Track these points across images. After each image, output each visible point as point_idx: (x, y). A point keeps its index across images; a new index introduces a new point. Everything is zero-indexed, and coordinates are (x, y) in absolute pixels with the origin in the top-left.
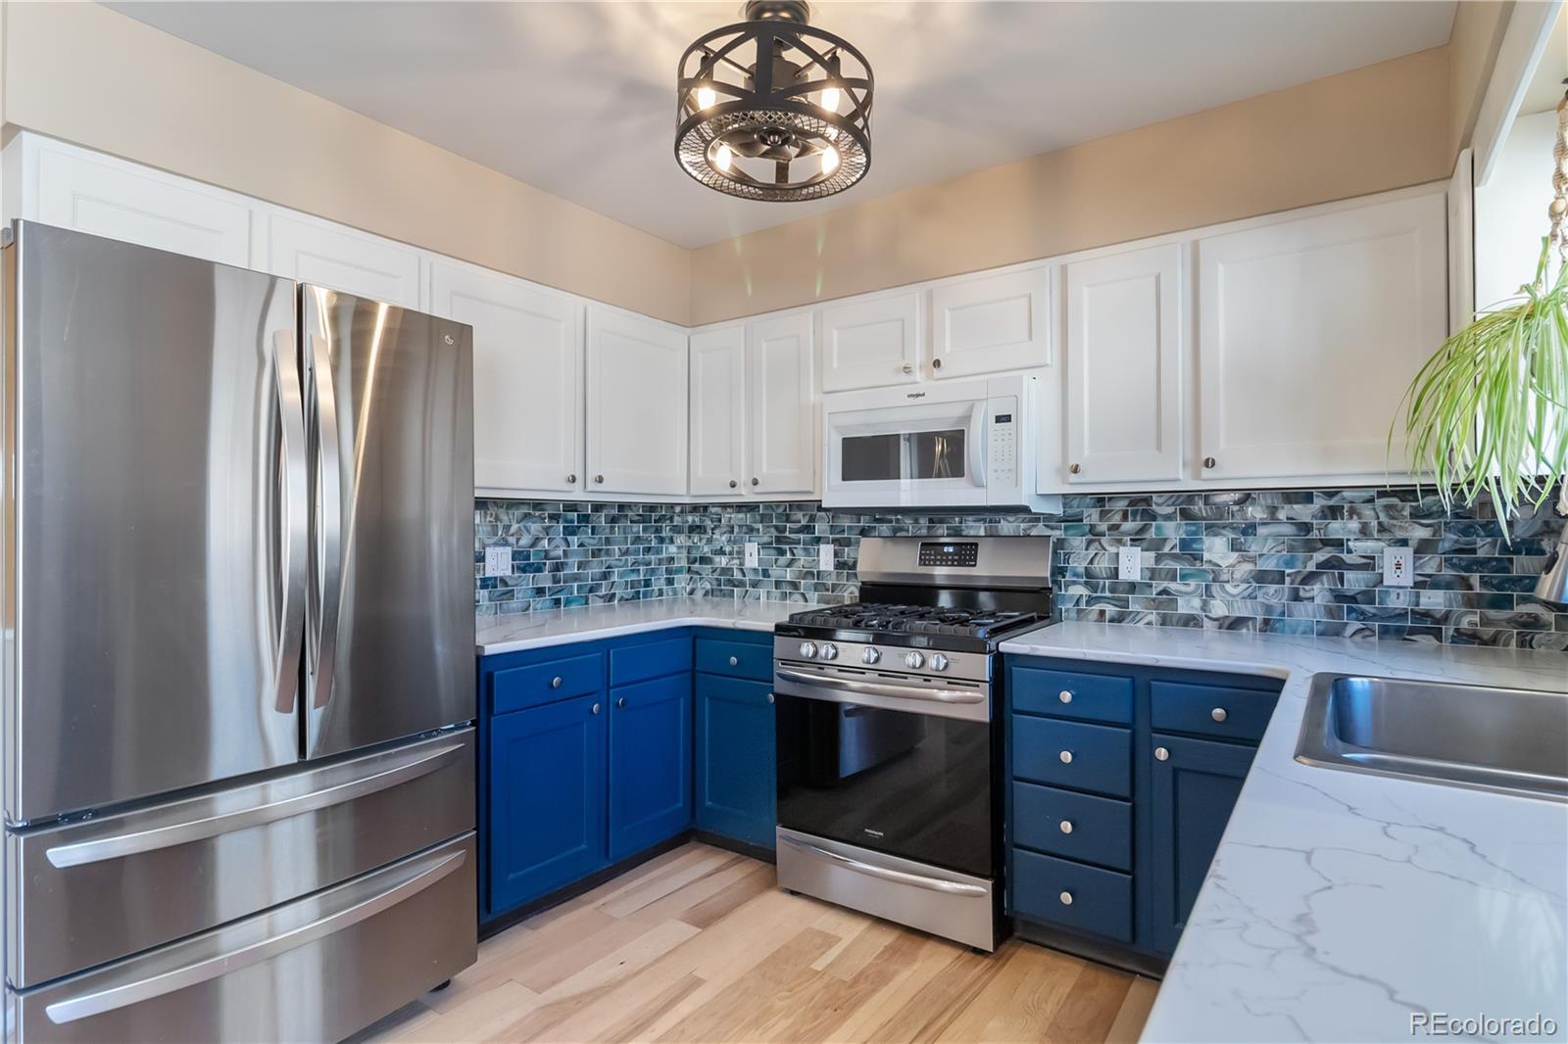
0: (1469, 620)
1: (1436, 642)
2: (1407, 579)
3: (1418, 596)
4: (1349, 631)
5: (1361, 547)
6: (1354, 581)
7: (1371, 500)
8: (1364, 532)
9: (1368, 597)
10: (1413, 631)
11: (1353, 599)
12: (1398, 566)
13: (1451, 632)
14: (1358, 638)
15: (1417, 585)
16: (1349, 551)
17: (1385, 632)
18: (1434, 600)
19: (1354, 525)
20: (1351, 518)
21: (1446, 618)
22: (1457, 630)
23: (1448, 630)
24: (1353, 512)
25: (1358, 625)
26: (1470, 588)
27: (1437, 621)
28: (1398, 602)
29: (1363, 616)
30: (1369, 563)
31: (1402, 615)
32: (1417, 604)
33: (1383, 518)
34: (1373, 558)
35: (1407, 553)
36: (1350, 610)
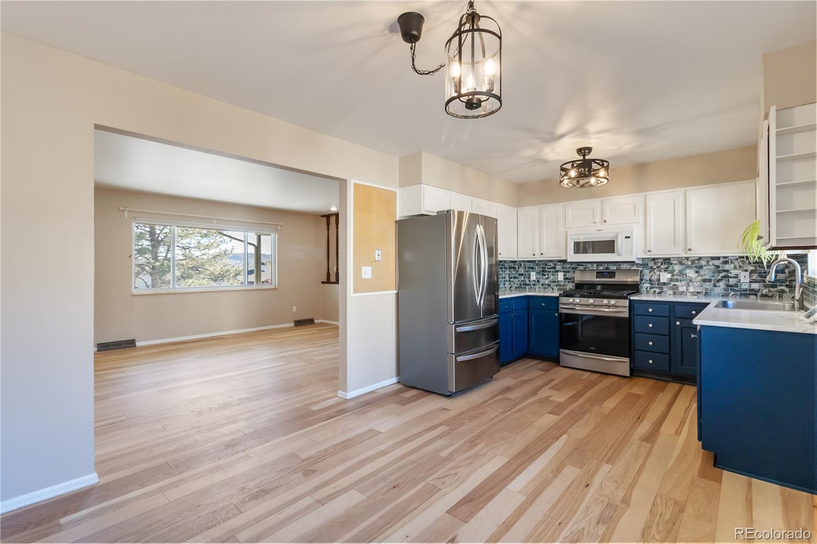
0: (765, 291)
1: (756, 297)
2: (748, 280)
3: (750, 285)
4: (731, 295)
5: (734, 272)
6: (732, 281)
7: (737, 259)
8: (735, 268)
9: (736, 285)
10: (749, 294)
11: (732, 286)
12: (745, 277)
13: (760, 294)
14: (733, 297)
15: (750, 282)
16: (731, 273)
17: (741, 295)
18: (755, 286)
19: (732, 266)
20: (731, 264)
21: (758, 291)
22: (762, 294)
23: (759, 294)
24: (732, 262)
25: (733, 293)
26: (765, 282)
27: (756, 292)
28: (745, 287)
29: (735, 291)
30: (736, 276)
31: (746, 290)
32: (750, 287)
33: (740, 264)
34: (737, 275)
35: (748, 273)
36: (731, 289)
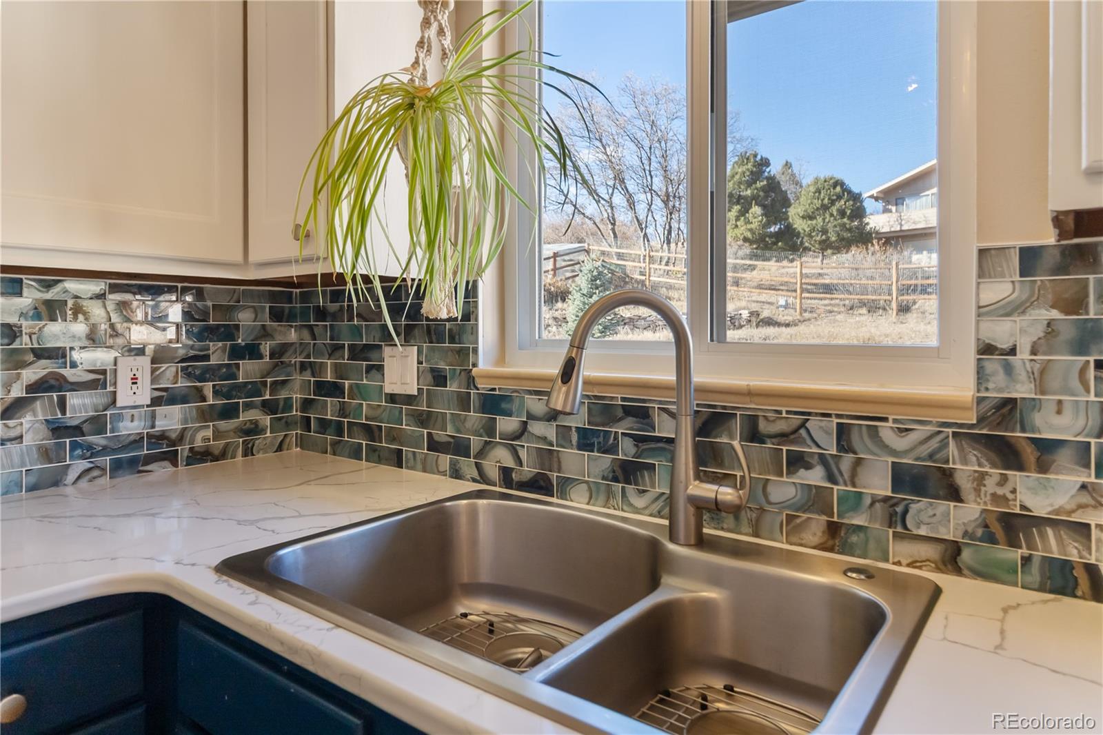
0: (203, 436)
1: (171, 469)
2: (144, 395)
3: (153, 416)
4: (72, 476)
5: (88, 358)
6: (80, 405)
7: (101, 296)
8: (93, 339)
9: (97, 423)
10: (149, 460)
11: (77, 430)
12: (134, 381)
13: (186, 453)
14: (83, 484)
15: (156, 402)
16: (74, 365)
17: (117, 467)
18: (171, 419)
19: (80, 328)
20: (75, 318)
21: (181, 438)
22: (191, 449)
23: (183, 450)
24: (77, 310)
25: (84, 464)
26: (204, 399)
27: (173, 443)
28: (131, 427)
29: (91, 452)
30: (99, 380)
31: (137, 442)
32: (153, 426)
33: (115, 318)
34: (104, 372)
35: (145, 362)
36: (74, 446)
